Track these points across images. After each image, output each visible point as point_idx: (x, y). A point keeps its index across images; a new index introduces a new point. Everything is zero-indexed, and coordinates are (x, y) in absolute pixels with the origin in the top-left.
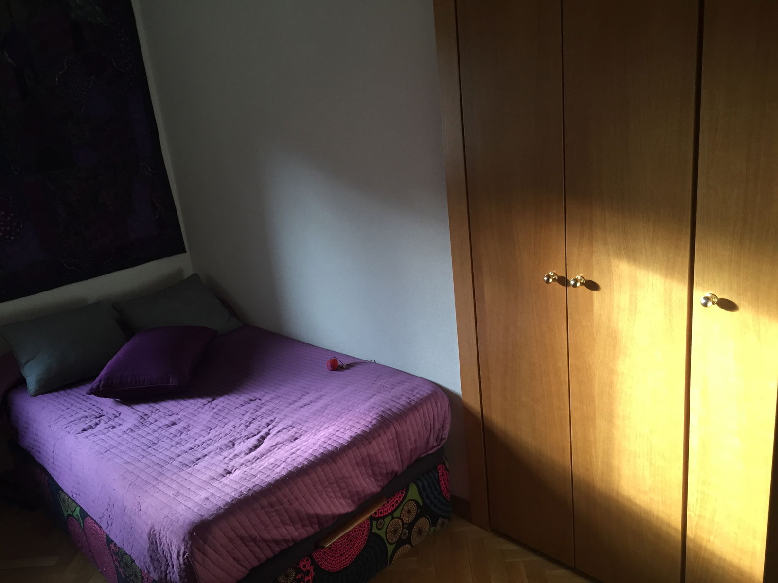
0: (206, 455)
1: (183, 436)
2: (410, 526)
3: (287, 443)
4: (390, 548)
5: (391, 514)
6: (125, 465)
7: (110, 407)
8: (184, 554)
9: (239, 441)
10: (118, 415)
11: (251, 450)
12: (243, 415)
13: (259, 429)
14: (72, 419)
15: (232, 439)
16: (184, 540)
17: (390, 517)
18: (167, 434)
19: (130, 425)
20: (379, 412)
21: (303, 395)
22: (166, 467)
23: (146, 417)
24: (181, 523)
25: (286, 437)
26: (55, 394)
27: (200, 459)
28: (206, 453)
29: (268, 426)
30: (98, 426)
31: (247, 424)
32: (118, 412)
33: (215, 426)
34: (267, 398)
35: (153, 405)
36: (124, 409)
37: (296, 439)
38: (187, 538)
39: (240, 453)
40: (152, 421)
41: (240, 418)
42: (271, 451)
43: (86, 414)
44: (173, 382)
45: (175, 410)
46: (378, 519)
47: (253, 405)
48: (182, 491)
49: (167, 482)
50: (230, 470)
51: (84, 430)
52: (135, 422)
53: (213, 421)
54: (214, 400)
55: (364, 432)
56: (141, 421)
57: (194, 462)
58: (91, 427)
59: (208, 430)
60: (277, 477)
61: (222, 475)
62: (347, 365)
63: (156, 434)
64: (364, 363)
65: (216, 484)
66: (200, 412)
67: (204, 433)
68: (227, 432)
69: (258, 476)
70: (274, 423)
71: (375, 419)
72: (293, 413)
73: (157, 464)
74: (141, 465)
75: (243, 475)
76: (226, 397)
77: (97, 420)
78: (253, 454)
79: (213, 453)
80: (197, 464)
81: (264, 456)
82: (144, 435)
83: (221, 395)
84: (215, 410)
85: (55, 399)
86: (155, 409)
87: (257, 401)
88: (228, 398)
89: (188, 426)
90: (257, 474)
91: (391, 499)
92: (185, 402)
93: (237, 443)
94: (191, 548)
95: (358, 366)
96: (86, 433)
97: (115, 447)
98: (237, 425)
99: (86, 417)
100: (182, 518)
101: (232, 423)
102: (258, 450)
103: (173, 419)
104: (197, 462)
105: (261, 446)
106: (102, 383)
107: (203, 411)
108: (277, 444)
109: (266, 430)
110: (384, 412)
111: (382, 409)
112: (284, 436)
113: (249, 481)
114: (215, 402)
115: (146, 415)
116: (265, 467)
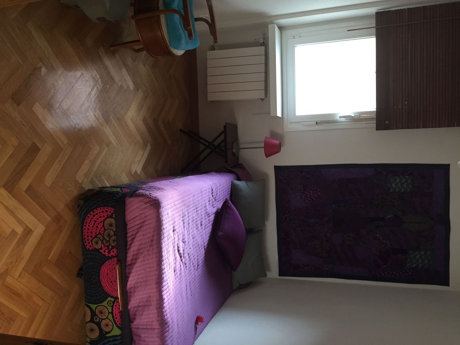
0: (184, 228)
1: (195, 225)
2: (98, 324)
3: (174, 265)
4: (93, 306)
5: (112, 313)
6: (193, 194)
7: (217, 205)
8: (150, 195)
9: (184, 246)
10: (213, 206)
11: (178, 247)
12: (194, 256)
13: (185, 259)
14: (218, 188)
15: (186, 243)
16: (156, 197)
17: (110, 311)
18: (198, 219)
19: (208, 207)
20: (169, 324)
21: (191, 292)
22: (186, 209)
23: (208, 216)
24: (164, 199)
25: (177, 267)
26: (230, 190)
27: (184, 224)
28: (185, 228)
29: (185, 263)
30: (212, 196)
31: (189, 255)
32: (214, 207)
33: (194, 241)
34: (196, 273)
35: (212, 222)
36: (215, 210)
37: (174, 271)
38: (156, 198)
39: (179, 242)
40: (205, 217)
41: (193, 254)
42: (174, 255)
43: (218, 195)
44: (220, 233)
45: (207, 230)
46: (114, 302)
47: (196, 264)
48: (175, 207)
49: (181, 204)
50: (174, 232)
51: (212, 190)
52: (208, 210)
53: (196, 242)
54: (205, 249)
55: (164, 308)
56: (207, 213)
57: (183, 221)
58: (212, 193)
59: (193, 236)
60: (163, 249)
61: (174, 227)
62: (197, 328)
63: (200, 215)
64: (195, 339)
65: (172, 222)
66: (202, 239)
67: (193, 234)
68: (189, 244)
69: (167, 242)
70: (185, 267)
71: (167, 319)
72: (185, 280)
73: (189, 206)
74: (191, 199)
75: (170, 235)
76: (204, 255)
77: (214, 197)
78: (176, 247)
79: (184, 231)
80: (182, 221)
81: (173, 251)
82: (201, 210)
83: (205, 253)
84: (200, 246)
85: (228, 188)
86: (210, 222)
87: (197, 268)
88: (203, 256)
89: (198, 230)
90: (168, 241)
91: (120, 315)
92: (208, 236)
93: (184, 244)
94: (151, 198)
95: (194, 333)
96: (211, 190)
97: (202, 196)
98: (190, 250)
99: (217, 194)
100: (165, 200)
101: (192, 249)
102: (177, 251)
103: (203, 226)
104: (183, 222)
105: (178, 253)
106: (230, 205)
107: (202, 241)
108: (176, 260)
109: (183, 261)
110: (169, 326)
111: (170, 327)
112: (178, 267)
113: (167, 236)
114: (203, 249)
115: (209, 217)
116: (169, 247)
